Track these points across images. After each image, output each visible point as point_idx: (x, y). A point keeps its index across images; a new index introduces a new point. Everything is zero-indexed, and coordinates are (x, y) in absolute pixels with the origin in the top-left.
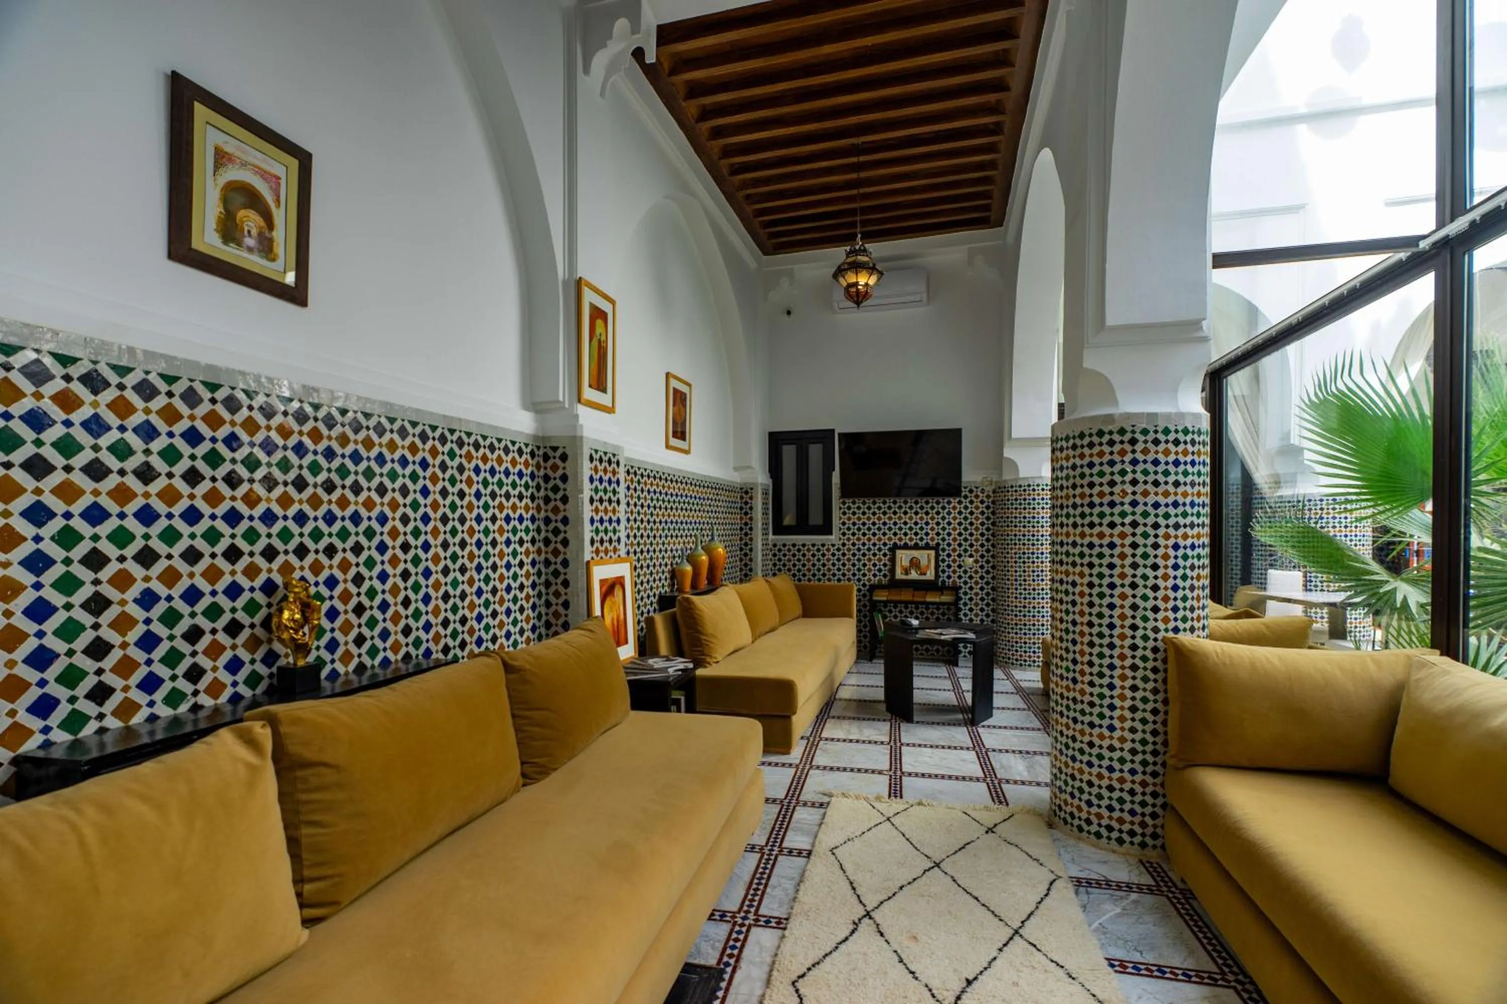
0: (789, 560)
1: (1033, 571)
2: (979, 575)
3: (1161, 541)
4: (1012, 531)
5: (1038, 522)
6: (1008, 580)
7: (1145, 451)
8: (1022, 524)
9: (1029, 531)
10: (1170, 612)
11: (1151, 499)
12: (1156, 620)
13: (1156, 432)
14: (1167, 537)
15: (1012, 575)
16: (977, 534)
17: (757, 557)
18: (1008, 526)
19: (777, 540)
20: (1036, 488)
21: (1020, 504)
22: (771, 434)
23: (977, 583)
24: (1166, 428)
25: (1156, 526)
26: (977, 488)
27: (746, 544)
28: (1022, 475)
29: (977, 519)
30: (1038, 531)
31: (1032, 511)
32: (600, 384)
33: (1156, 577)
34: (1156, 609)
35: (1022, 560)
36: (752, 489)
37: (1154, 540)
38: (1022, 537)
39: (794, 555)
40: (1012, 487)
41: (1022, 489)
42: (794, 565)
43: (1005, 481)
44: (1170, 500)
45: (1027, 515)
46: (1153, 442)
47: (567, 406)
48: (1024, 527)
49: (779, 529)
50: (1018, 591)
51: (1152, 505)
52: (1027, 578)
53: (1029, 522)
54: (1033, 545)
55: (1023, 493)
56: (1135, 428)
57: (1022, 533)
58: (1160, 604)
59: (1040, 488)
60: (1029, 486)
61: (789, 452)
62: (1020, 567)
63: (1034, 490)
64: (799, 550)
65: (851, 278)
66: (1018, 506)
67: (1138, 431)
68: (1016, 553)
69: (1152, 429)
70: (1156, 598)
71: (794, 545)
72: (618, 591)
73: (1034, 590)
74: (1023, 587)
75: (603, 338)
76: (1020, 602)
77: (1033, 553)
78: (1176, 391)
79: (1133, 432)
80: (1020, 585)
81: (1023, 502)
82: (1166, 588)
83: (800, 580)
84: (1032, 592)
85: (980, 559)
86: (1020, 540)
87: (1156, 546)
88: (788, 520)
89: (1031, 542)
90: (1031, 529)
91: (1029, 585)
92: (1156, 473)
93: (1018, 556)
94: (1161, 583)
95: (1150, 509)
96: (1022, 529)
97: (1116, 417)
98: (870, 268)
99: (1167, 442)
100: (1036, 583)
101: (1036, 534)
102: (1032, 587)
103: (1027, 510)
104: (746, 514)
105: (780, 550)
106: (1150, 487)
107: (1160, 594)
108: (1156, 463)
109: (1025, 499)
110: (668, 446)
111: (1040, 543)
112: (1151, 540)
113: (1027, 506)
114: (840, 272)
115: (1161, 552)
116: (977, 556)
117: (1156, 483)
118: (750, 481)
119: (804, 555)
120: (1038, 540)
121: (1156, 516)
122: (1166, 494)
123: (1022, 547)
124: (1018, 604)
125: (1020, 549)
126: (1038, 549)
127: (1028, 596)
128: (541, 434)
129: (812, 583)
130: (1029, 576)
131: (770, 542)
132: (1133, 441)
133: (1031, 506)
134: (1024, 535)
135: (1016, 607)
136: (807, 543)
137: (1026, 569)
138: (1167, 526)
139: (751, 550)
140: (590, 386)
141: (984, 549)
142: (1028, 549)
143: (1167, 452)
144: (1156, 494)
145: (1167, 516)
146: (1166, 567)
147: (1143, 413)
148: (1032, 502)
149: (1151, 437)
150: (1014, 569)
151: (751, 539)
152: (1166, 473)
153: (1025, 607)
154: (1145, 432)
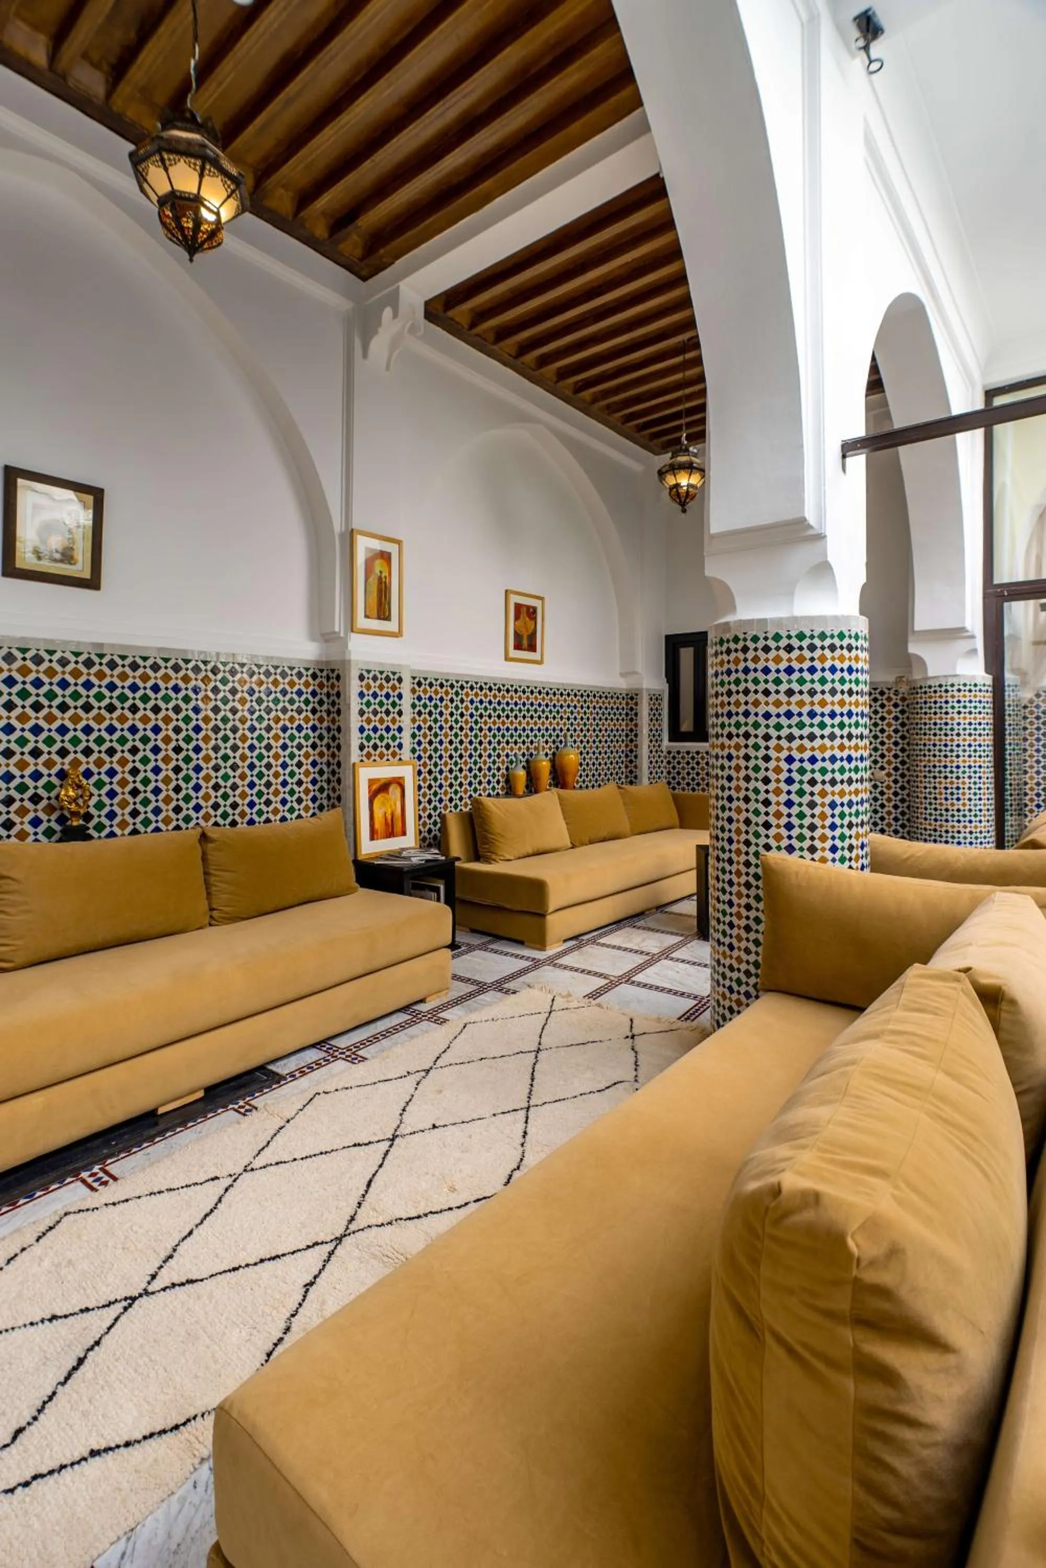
0: (683, 768)
1: (946, 788)
2: (892, 790)
3: (772, 753)
4: (921, 739)
5: (952, 730)
6: (918, 797)
7: (756, 659)
8: (932, 732)
9: (940, 740)
10: (783, 829)
11: (762, 710)
12: (767, 836)
13: (766, 639)
14: (779, 749)
15: (921, 792)
16: (889, 743)
17: (641, 763)
18: (917, 734)
19: (672, 747)
20: (949, 688)
21: (930, 708)
22: (668, 638)
23: (889, 800)
24: (777, 634)
25: (767, 737)
26: (889, 689)
27: (631, 751)
28: (931, 673)
29: (889, 725)
30: (952, 740)
31: (944, 716)
32: (383, 613)
33: (767, 792)
34: (767, 826)
35: (932, 774)
36: (637, 695)
37: (765, 752)
38: (932, 748)
39: (688, 763)
40: (921, 688)
41: (932, 690)
42: (688, 774)
43: (915, 681)
44: (783, 709)
45: (938, 721)
46: (763, 649)
47: (342, 635)
48: (935, 735)
49: (676, 735)
50: (928, 811)
51: (763, 716)
52: (938, 796)
53: (941, 729)
54: (946, 756)
55: (933, 694)
56: (746, 636)
57: (932, 743)
58: (772, 820)
59: (956, 688)
60: (940, 686)
61: (687, 655)
62: (930, 782)
63: (947, 691)
64: (693, 758)
65: (671, 480)
66: (928, 711)
67: (749, 638)
68: (925, 766)
69: (762, 636)
70: (767, 814)
71: (688, 753)
72: (394, 791)
73: (947, 810)
74: (933, 806)
75: (385, 574)
76: (930, 825)
77: (945, 767)
78: (792, 594)
79: (745, 640)
80: (930, 804)
81: (933, 705)
82: (778, 804)
83: (674, 788)
84: (944, 813)
85: (893, 772)
86: (929, 750)
87: (767, 759)
88: (687, 725)
89: (943, 754)
90: (943, 737)
91: (941, 804)
92: (766, 681)
93: (927, 769)
94: (772, 797)
95: (761, 720)
96: (932, 737)
97: (732, 625)
98: (688, 468)
99: (778, 648)
100: (949, 802)
101: (949, 743)
102: (944, 807)
103: (938, 715)
104: (631, 720)
105: (674, 758)
106: (760, 696)
107: (772, 809)
108: (766, 671)
109: (935, 702)
110: (507, 658)
111: (954, 754)
112: (762, 752)
113: (938, 711)
114: (661, 474)
115: (772, 764)
116: (889, 769)
117: (767, 693)
118: (634, 687)
119: (698, 763)
120: (952, 751)
121: (767, 726)
122: (778, 704)
123: (932, 758)
124: (928, 827)
125: (929, 761)
126: (952, 762)
127: (939, 818)
128: (324, 659)
129: (686, 792)
130: (941, 793)
131: (664, 749)
132: (745, 649)
133: (943, 711)
134: (935, 745)
135: (925, 829)
136: (691, 750)
137: (937, 785)
138: (779, 738)
139: (636, 757)
140: (366, 616)
141: (898, 760)
142: (940, 761)
143: (778, 660)
144: (767, 704)
145: (778, 727)
146: (778, 781)
147: (753, 620)
148: (944, 705)
149: (761, 643)
150: (923, 785)
151: (636, 746)
152: (778, 682)
153: (935, 830)
154: (755, 639)
